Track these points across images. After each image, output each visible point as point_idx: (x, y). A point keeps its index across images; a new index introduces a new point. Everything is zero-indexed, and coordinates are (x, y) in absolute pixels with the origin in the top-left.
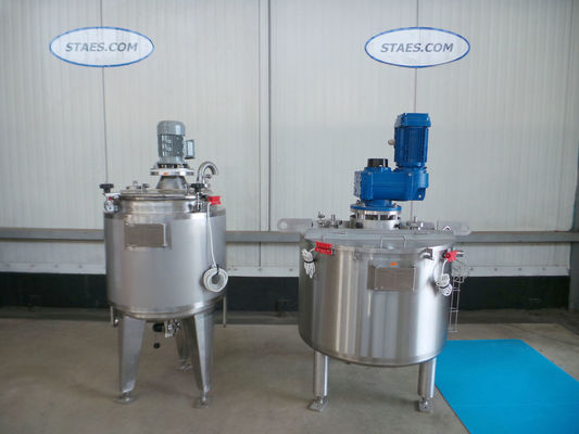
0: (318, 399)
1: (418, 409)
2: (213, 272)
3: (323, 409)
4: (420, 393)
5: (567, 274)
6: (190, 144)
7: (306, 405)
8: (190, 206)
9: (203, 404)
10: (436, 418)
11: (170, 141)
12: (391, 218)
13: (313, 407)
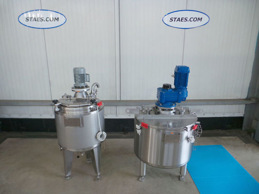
0: (142, 177)
1: (179, 180)
2: (100, 133)
3: (144, 180)
4: (180, 173)
5: (242, 116)
6: (88, 76)
7: (137, 178)
8: (90, 108)
9: (98, 179)
10: (186, 183)
11: (79, 77)
12: (172, 110)
13: (140, 179)
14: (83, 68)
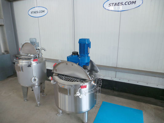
14: (35, 39)
